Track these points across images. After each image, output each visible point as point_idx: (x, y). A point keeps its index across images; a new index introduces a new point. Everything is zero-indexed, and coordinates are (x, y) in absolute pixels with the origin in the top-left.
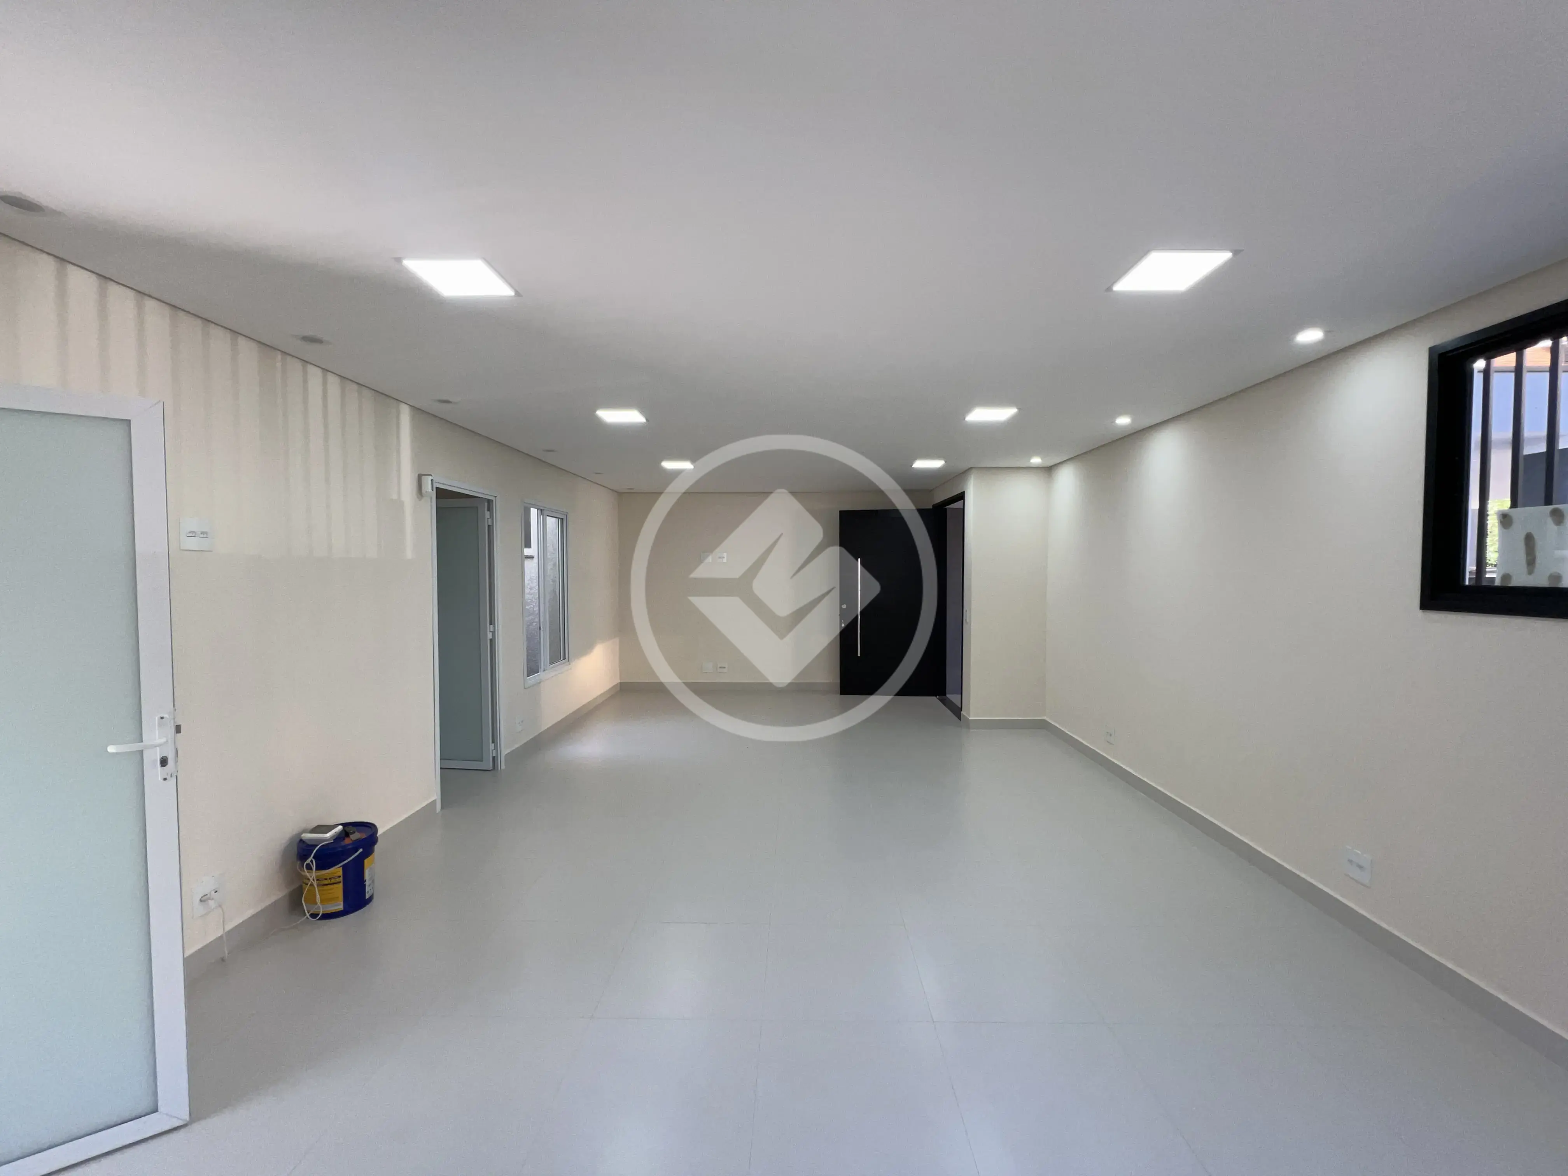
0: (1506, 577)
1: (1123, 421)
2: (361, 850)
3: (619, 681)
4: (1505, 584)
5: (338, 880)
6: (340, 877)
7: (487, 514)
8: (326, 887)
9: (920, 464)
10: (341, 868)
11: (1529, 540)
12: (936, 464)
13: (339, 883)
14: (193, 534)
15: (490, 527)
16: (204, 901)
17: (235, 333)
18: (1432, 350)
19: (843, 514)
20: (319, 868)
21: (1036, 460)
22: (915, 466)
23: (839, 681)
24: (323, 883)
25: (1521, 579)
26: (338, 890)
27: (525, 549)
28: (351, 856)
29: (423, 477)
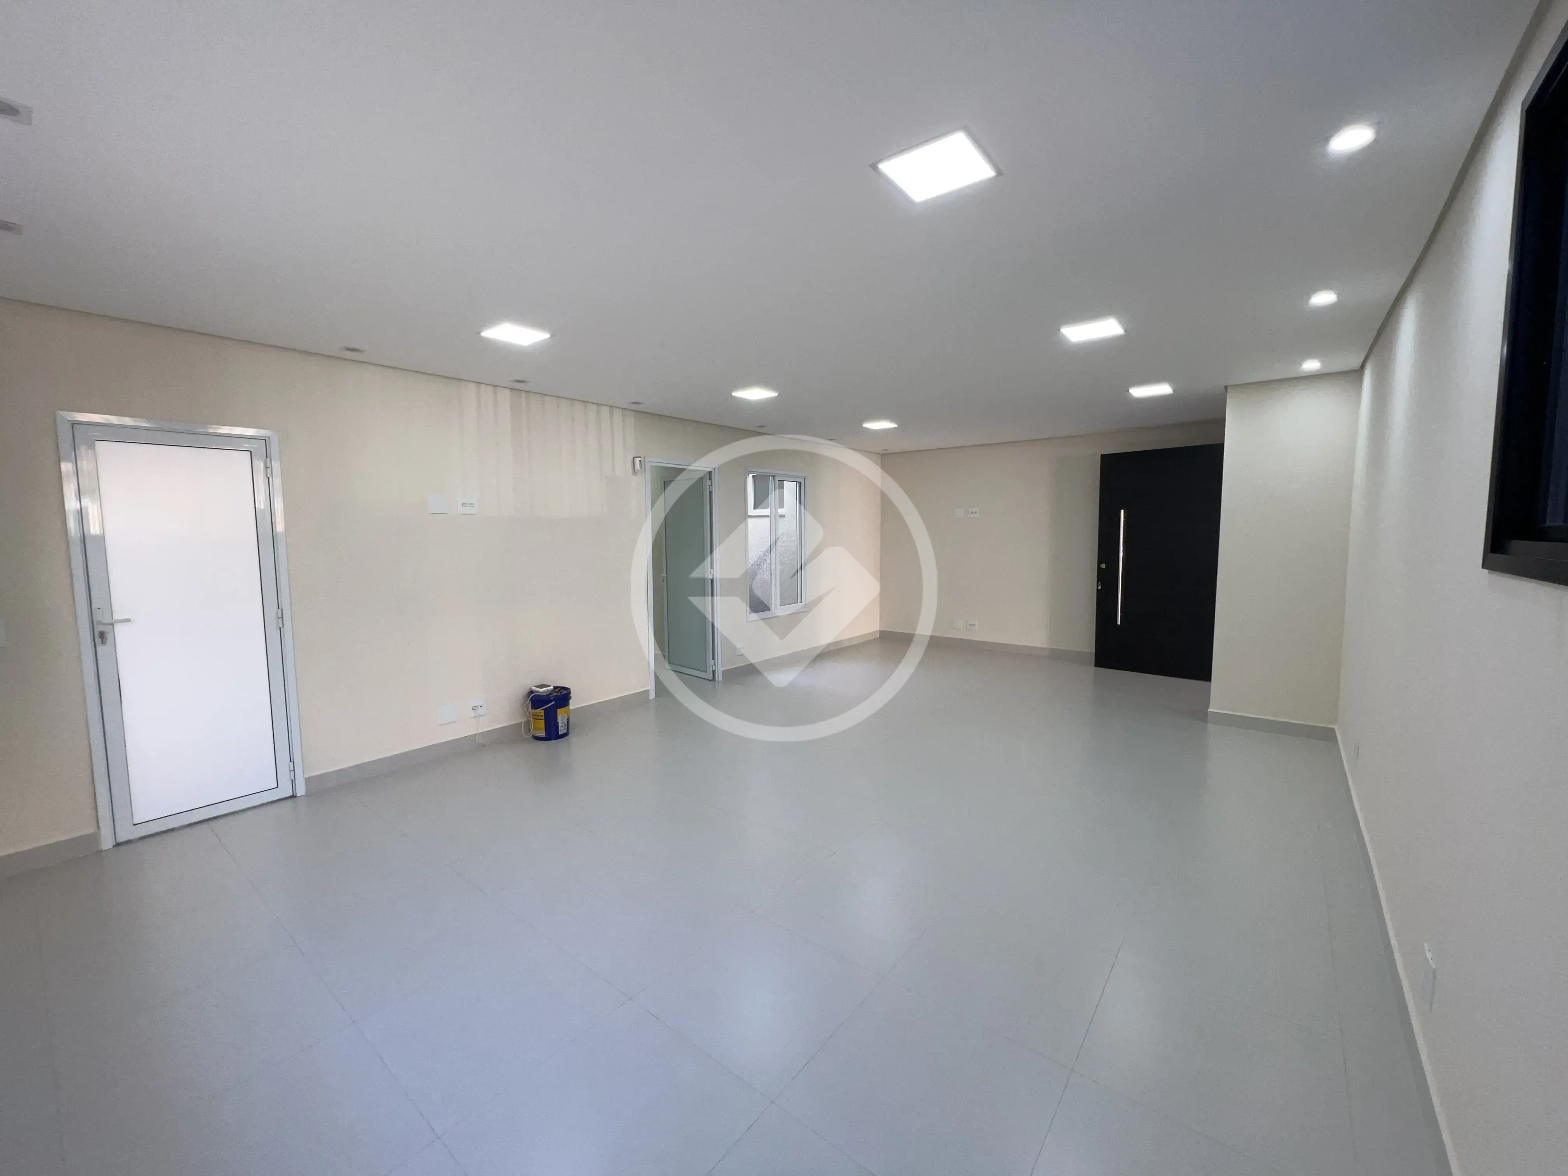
2: (554, 702)
3: (878, 629)
6: (543, 716)
7: (709, 482)
8: (537, 721)
9: (1139, 392)
10: (543, 711)
12: (1164, 389)
13: (542, 719)
14: (464, 505)
15: (711, 493)
16: (474, 709)
17: (478, 383)
20: (532, 708)
22: (1133, 395)
24: (535, 718)
26: (542, 724)
27: (779, 509)
28: (547, 705)
29: (635, 459)
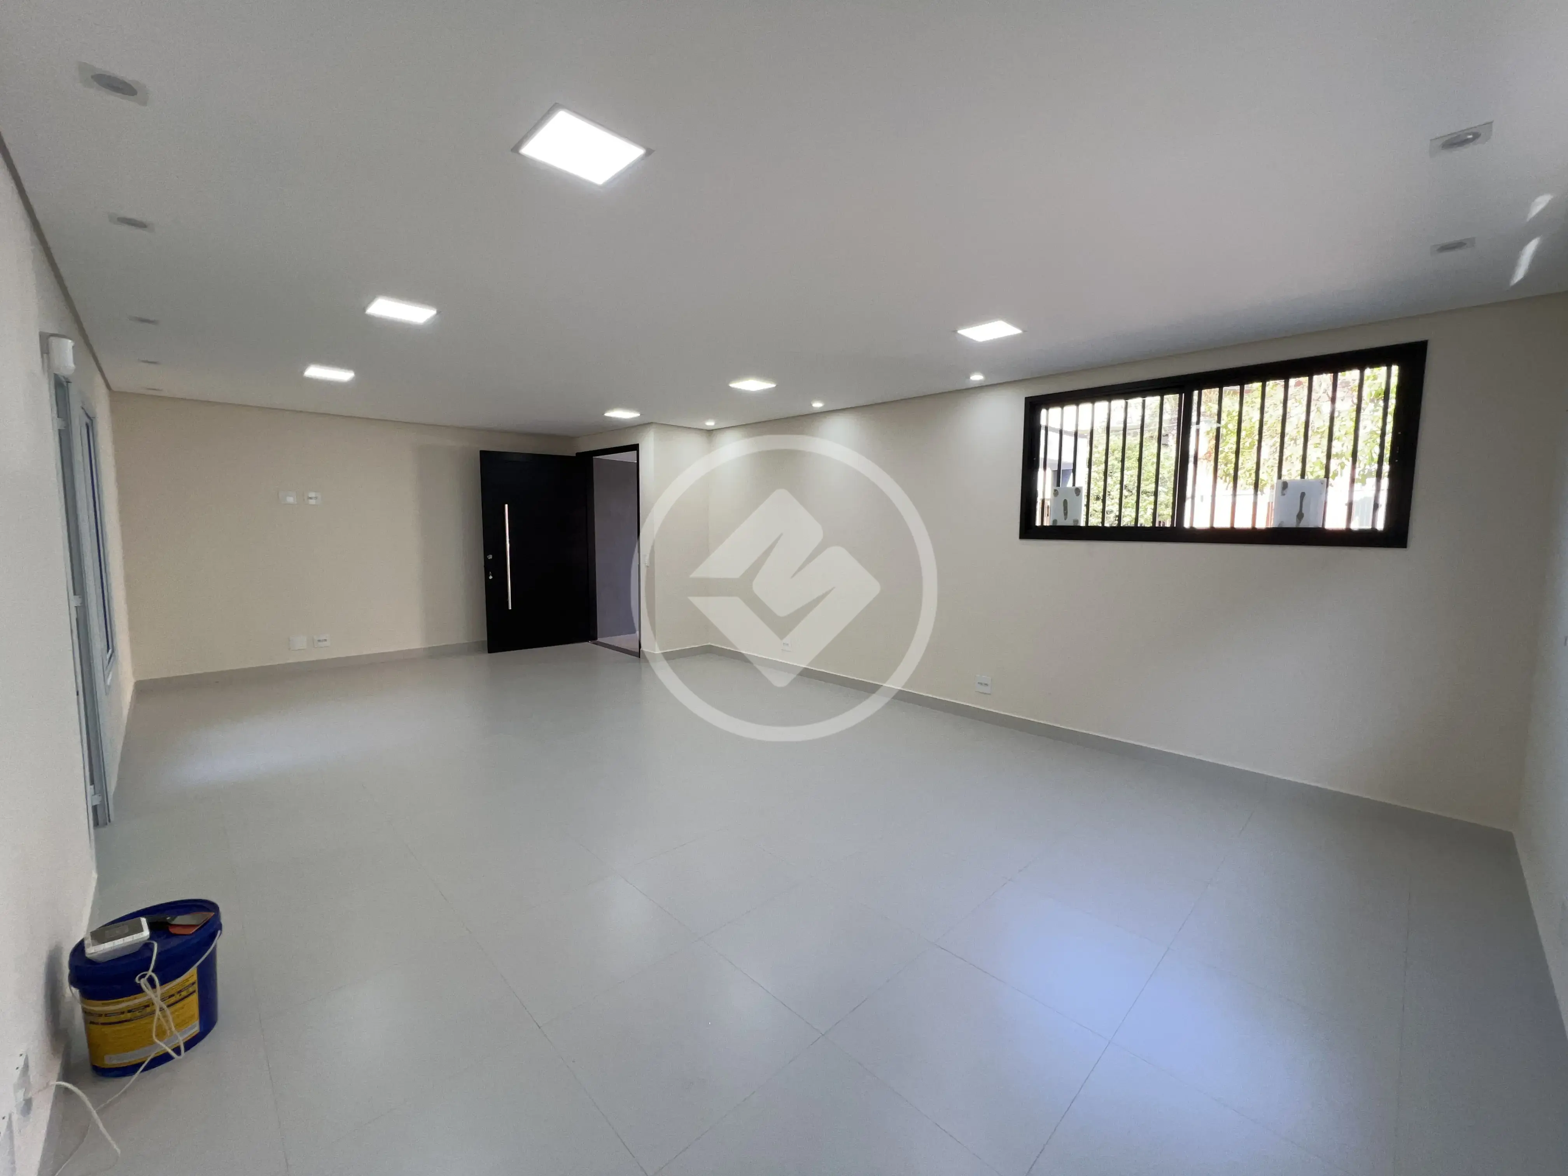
0: (1055, 521)
1: (818, 405)
3: (135, 680)
4: (1054, 525)
5: (191, 990)
6: (191, 986)
9: (614, 414)
11: (1065, 502)
12: (630, 415)
13: (194, 992)
18: (1026, 399)
19: (484, 455)
20: (163, 982)
21: (710, 424)
22: (607, 414)
23: (486, 639)
24: (172, 1001)
25: (1061, 522)
26: (191, 1005)
